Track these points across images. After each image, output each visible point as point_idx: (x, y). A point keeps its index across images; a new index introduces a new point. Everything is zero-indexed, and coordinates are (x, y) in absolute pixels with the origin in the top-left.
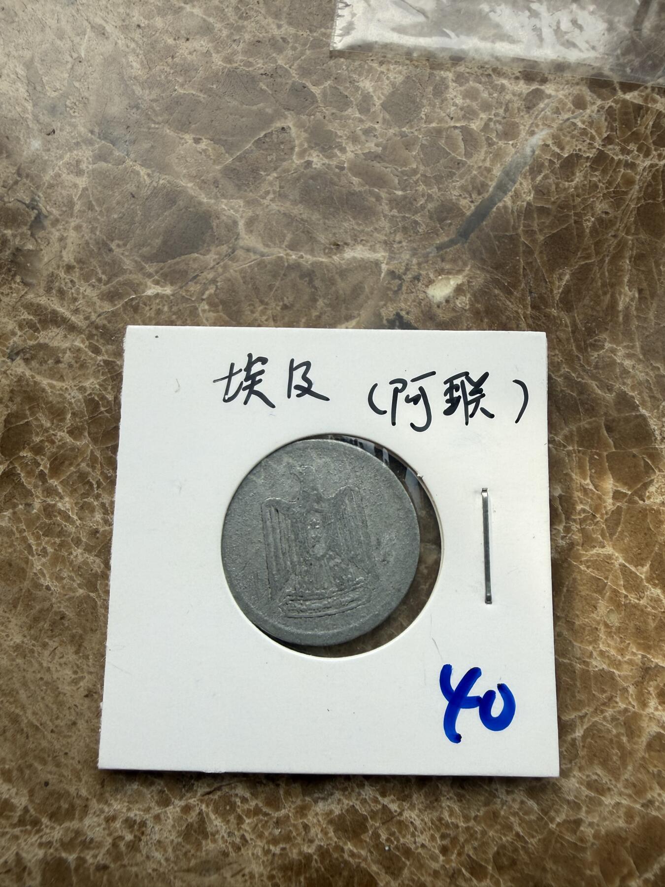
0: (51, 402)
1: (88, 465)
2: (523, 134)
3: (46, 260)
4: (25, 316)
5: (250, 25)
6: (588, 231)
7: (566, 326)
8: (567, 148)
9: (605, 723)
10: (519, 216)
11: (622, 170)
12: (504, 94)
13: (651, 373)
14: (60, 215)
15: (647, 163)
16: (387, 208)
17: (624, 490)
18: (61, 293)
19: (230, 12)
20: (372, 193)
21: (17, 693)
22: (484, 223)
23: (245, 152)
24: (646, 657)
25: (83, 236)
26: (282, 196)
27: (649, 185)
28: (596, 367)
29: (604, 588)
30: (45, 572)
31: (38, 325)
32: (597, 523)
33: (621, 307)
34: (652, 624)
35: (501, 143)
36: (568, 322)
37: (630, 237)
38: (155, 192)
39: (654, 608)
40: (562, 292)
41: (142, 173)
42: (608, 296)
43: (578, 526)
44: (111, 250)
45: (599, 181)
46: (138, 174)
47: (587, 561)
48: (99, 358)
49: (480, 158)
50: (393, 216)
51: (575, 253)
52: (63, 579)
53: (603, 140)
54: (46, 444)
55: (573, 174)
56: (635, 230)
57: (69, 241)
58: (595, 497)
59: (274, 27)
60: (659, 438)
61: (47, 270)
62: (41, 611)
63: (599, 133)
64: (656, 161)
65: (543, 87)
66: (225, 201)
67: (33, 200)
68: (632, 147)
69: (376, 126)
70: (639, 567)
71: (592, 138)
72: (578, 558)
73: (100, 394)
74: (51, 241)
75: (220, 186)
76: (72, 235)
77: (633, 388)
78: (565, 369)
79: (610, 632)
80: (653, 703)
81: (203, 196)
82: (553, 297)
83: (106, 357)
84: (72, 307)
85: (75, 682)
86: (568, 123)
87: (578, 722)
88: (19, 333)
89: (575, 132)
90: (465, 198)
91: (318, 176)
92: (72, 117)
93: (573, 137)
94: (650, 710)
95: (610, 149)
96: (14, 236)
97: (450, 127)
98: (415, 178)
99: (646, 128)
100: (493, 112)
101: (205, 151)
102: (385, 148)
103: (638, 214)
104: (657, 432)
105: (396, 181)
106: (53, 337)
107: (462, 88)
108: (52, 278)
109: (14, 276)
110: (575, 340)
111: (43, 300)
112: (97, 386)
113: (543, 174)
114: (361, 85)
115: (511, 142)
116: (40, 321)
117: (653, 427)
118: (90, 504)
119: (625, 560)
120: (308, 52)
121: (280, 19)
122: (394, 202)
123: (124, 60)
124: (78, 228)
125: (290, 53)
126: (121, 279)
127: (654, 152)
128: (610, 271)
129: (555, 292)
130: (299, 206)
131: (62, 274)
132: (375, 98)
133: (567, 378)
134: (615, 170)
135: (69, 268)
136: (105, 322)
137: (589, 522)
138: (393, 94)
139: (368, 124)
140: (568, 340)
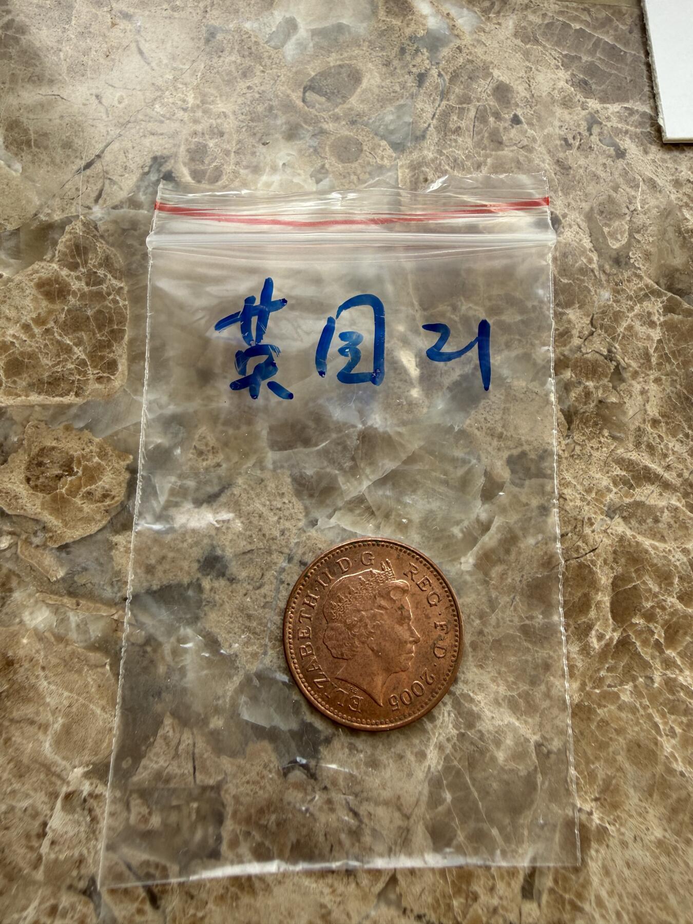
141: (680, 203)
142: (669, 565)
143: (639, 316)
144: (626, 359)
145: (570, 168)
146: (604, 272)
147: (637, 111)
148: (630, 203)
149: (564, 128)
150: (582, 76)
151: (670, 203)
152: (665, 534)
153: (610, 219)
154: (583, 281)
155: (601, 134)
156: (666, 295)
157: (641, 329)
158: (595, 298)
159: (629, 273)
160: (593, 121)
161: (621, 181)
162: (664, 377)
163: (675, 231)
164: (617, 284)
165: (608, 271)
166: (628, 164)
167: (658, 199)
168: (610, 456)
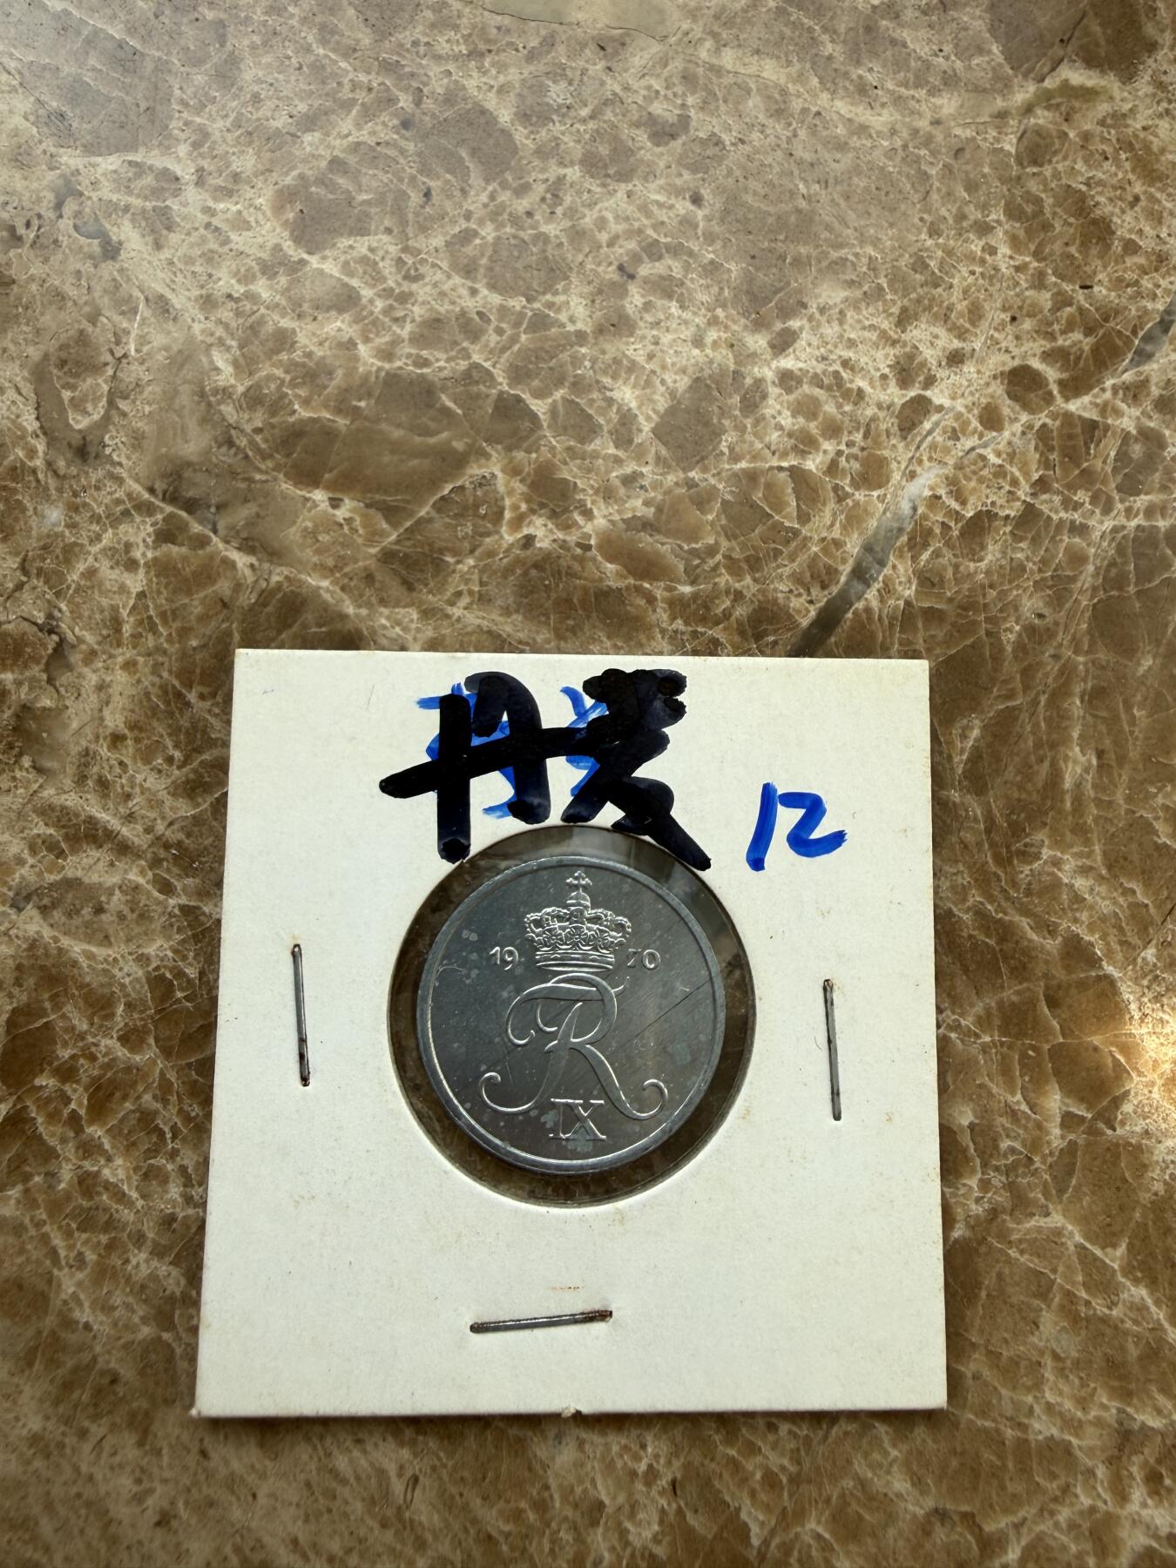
0: (88, 985)
1: (155, 1097)
2: (896, 477)
3: (75, 725)
4: (41, 829)
5: (422, 291)
6: (1009, 649)
7: (976, 820)
8: (972, 500)
9: (1056, 1534)
10: (891, 626)
11: (1065, 538)
12: (863, 405)
13: (1121, 900)
14: (99, 643)
15: (1108, 524)
16: (665, 617)
17: (1080, 1111)
18: (103, 785)
19: (387, 267)
20: (638, 589)
21: (36, 1524)
22: (833, 639)
23: (420, 522)
24: (1124, 1411)
25: (139, 681)
26: (483, 599)
27: (1112, 564)
28: (1028, 893)
29: (1049, 1289)
30: (82, 1297)
31: (63, 845)
32: (1035, 1173)
33: (1068, 783)
34: (1133, 1352)
35: (860, 496)
36: (979, 812)
37: (1081, 659)
38: (265, 597)
39: (1136, 1322)
40: (968, 759)
41: (240, 565)
42: (1046, 764)
43: (1003, 1179)
44: (188, 704)
45: (1028, 558)
46: (232, 565)
47: (1020, 1241)
48: (172, 902)
49: (825, 522)
50: (676, 632)
51: (988, 690)
52: (114, 1308)
53: (1034, 485)
54: (82, 1061)
55: (983, 547)
56: (1090, 646)
57: (115, 690)
58: (1030, 1125)
59: (464, 292)
60: (1137, 1015)
61: (77, 743)
62: (75, 1370)
63: (1027, 474)
64: (1122, 520)
65: (928, 393)
66: (385, 611)
67: (50, 616)
68: (1081, 496)
69: (644, 470)
70: (1109, 1250)
71: (1015, 482)
72: (1003, 1236)
73: (175, 967)
74: (83, 691)
75: (377, 585)
76: (120, 678)
77: (1091, 928)
78: (975, 897)
79: (1063, 1369)
80: (1138, 1493)
81: (348, 602)
82: (952, 769)
83: (183, 900)
84: (122, 810)
85: (138, 1499)
86: (973, 455)
87: (1012, 1533)
88: (31, 861)
89: (985, 472)
90: (800, 595)
91: (544, 563)
92: (114, 464)
93: (981, 480)
94: (1134, 1507)
95: (1045, 501)
96: (19, 683)
97: (771, 468)
98: (711, 562)
99: (1104, 462)
100: (845, 439)
101: (349, 521)
102: (660, 510)
103: (1094, 617)
104: (1133, 1007)
105: (681, 568)
106: (90, 866)
107: (791, 398)
108: (87, 756)
109: (20, 755)
110: (993, 845)
111: (71, 800)
112: (170, 954)
113: (931, 549)
114: (616, 395)
115: (875, 494)
116: (67, 837)
117: (1126, 996)
118: (159, 1168)
119: (1087, 1237)
120: (523, 337)
121: (474, 280)
122: (678, 606)
123: (204, 359)
124: (129, 666)
125: (493, 339)
126: (206, 756)
127: (1119, 506)
128: (1048, 720)
129: (956, 759)
130: (515, 616)
131: (104, 750)
132: (641, 419)
133: (980, 913)
134: (1053, 538)
135: (116, 740)
136: (181, 836)
137: (1021, 1171)
138: (672, 411)
139: (630, 468)
140: (979, 844)
141: (210, 340)
142: (110, 985)
143: (110, 552)
144: (77, 629)
145: (14, 282)
146: (55, 473)
147: (151, 168)
148: (118, 343)
149: (9, 208)
150: (54, 104)
151: (190, 339)
152: (111, 932)
153: (77, 375)
154: (15, 491)
155: (77, 214)
156: (162, 511)
157: (110, 574)
158: (34, 522)
159: (101, 473)
160: (68, 191)
161: (105, 302)
162: (141, 660)
163: (194, 393)
164: (75, 495)
165: (62, 473)
166: (121, 270)
167: (169, 333)
168: (30, 801)
